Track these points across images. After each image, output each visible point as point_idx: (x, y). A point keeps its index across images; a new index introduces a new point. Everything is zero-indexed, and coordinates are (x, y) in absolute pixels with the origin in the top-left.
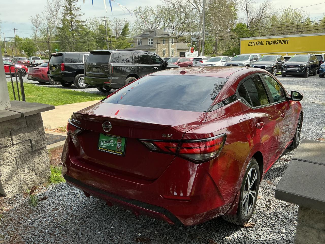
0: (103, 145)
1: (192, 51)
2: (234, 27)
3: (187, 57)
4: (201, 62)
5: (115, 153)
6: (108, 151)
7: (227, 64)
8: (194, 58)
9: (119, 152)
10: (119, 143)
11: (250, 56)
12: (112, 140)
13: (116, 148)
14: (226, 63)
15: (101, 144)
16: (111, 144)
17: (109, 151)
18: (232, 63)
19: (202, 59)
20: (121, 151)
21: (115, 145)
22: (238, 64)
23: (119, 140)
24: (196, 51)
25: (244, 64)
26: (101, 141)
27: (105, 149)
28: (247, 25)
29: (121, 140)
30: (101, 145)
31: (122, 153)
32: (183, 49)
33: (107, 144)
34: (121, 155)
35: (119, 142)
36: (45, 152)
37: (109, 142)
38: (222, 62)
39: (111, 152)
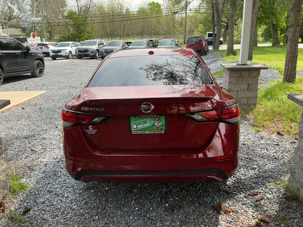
0: (136, 128)
1: (34, 36)
2: (66, 14)
3: (29, 43)
4: (47, 47)
5: (155, 132)
6: (145, 132)
7: (78, 49)
8: (38, 44)
9: (160, 130)
10: (157, 122)
11: (97, 41)
12: (148, 121)
13: (155, 127)
14: (76, 48)
15: (133, 127)
16: (148, 125)
17: (147, 132)
18: (82, 48)
19: (47, 45)
20: (162, 129)
21: (153, 125)
22: (89, 49)
23: (157, 119)
24: (37, 37)
25: (94, 49)
26: (133, 124)
27: (141, 131)
28: (78, 13)
29: (160, 119)
30: (134, 129)
31: (164, 131)
32: (16, 34)
33: (142, 126)
34: (164, 133)
35: (157, 120)
36: (3, 158)
37: (145, 123)
38: (71, 47)
39: (149, 132)
